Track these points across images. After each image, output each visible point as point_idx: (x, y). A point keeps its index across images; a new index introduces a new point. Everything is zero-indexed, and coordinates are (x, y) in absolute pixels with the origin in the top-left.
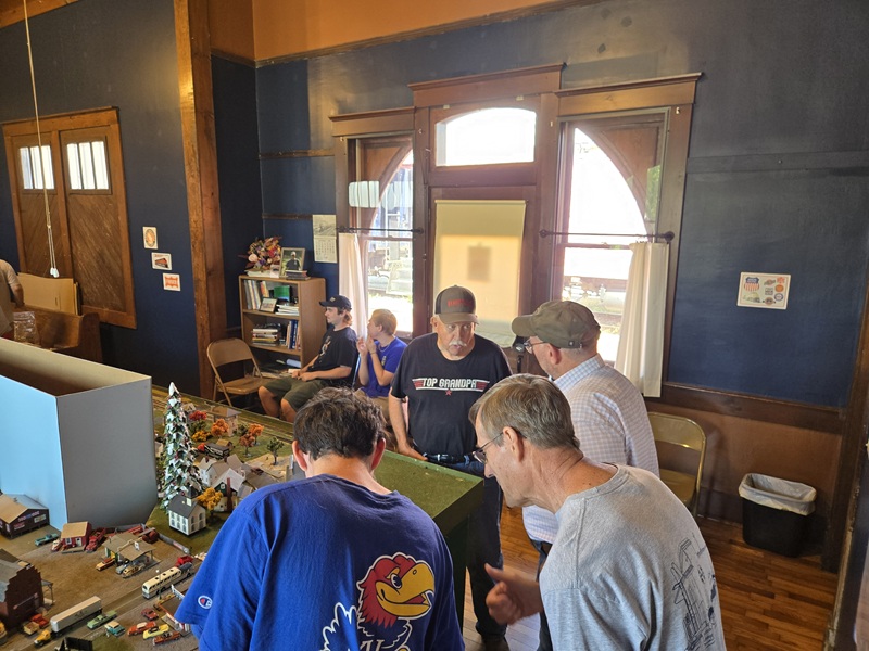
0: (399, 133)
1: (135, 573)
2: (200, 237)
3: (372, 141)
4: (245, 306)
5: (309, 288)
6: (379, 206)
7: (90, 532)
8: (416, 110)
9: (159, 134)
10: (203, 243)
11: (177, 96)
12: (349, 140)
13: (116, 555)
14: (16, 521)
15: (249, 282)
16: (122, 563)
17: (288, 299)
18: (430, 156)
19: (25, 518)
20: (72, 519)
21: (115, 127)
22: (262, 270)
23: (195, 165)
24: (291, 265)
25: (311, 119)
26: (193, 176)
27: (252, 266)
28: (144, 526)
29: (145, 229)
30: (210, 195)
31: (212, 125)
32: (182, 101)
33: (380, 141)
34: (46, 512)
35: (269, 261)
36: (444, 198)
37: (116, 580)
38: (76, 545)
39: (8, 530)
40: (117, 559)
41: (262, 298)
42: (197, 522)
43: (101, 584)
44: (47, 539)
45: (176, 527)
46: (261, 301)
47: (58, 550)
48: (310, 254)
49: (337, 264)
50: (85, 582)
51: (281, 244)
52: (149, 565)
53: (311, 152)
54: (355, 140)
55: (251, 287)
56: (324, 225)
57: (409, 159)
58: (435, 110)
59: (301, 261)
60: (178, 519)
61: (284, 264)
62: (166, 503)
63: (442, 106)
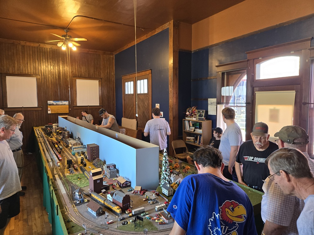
0: (241, 69)
1: (153, 203)
2: (172, 107)
3: (231, 73)
4: (184, 129)
5: (206, 124)
6: (233, 95)
7: (141, 190)
8: (248, 60)
9: (162, 76)
10: (173, 108)
11: (168, 64)
12: (222, 73)
13: (148, 197)
14: (123, 184)
15: (186, 121)
16: (150, 200)
17: (198, 127)
18: (254, 76)
19: (125, 183)
20: (137, 185)
21: (150, 75)
22: (190, 117)
23: (172, 85)
24: (200, 116)
25: (209, 67)
26: (171, 88)
27: (187, 116)
28: (155, 191)
29: (156, 104)
30: (175, 93)
31: (178, 72)
32: (169, 65)
33: (234, 72)
34: (130, 182)
35: (193, 114)
36: (259, 91)
37: (148, 205)
38: (138, 193)
39: (121, 186)
40: (148, 198)
41: (190, 126)
42: (170, 193)
43: (144, 205)
44: (131, 190)
45: (164, 193)
46: (190, 127)
47: (133, 193)
48: (207, 112)
49: (216, 116)
50: (141, 203)
51: (197, 109)
52: (157, 202)
53: (209, 78)
54: (224, 73)
55: (187, 123)
56: (212, 102)
57: (245, 78)
58: (256, 60)
59: (203, 114)
60: (165, 190)
61: (198, 115)
62: (161, 185)
63: (259, 58)
